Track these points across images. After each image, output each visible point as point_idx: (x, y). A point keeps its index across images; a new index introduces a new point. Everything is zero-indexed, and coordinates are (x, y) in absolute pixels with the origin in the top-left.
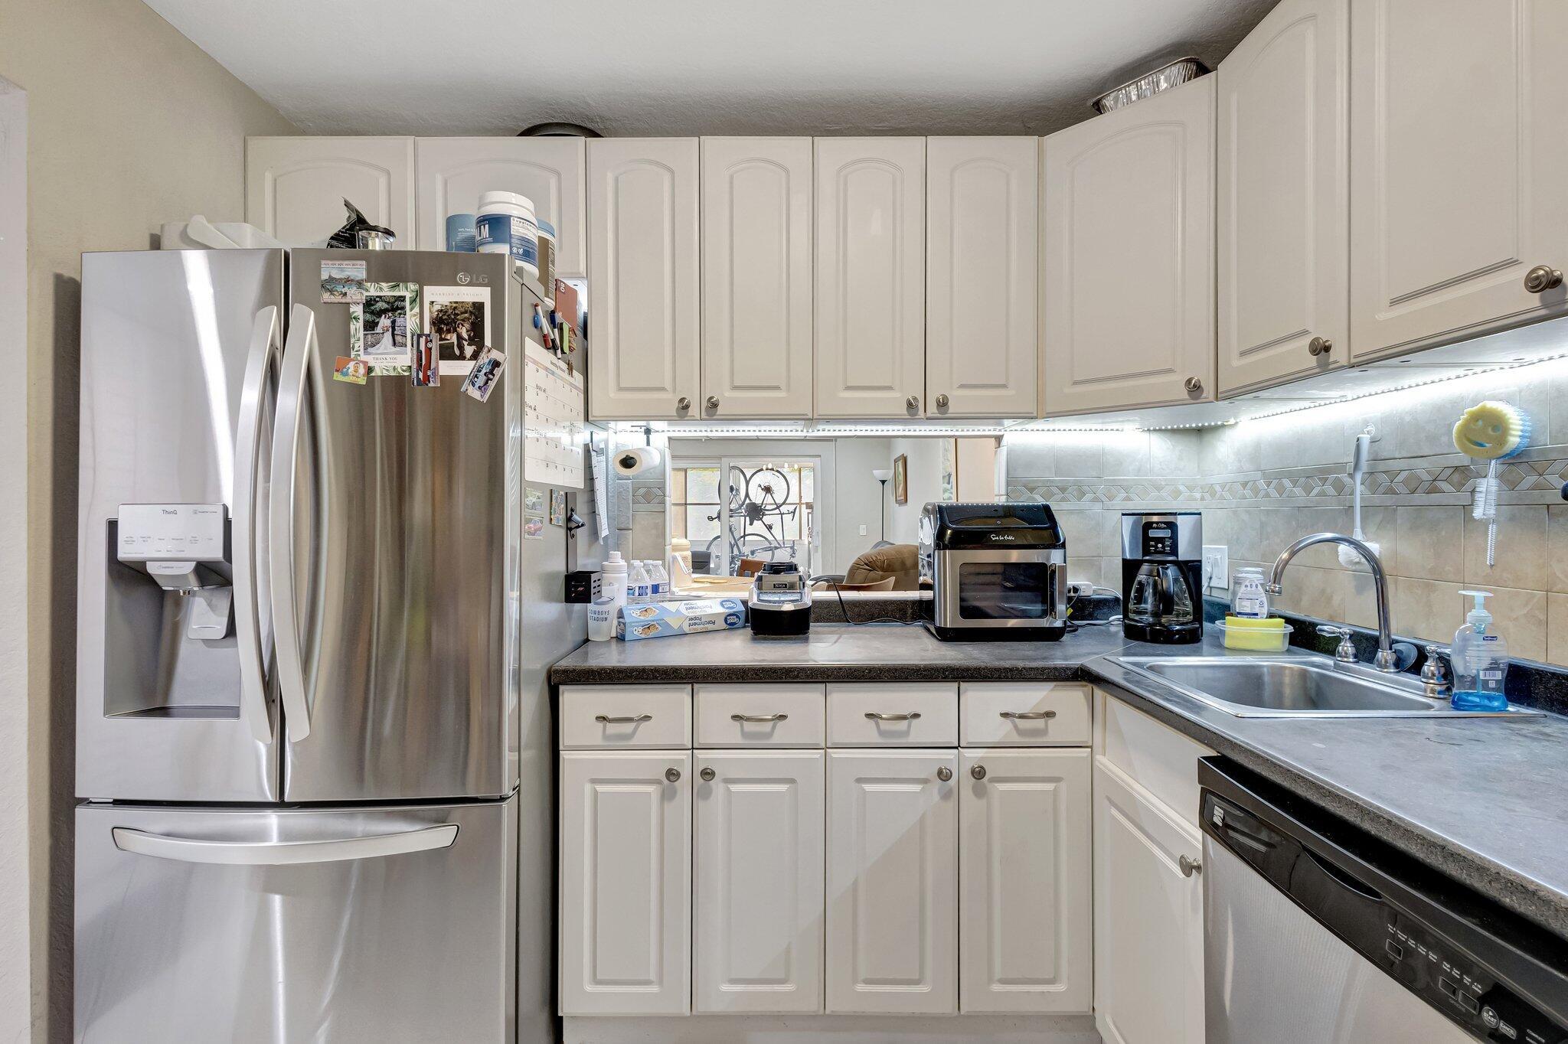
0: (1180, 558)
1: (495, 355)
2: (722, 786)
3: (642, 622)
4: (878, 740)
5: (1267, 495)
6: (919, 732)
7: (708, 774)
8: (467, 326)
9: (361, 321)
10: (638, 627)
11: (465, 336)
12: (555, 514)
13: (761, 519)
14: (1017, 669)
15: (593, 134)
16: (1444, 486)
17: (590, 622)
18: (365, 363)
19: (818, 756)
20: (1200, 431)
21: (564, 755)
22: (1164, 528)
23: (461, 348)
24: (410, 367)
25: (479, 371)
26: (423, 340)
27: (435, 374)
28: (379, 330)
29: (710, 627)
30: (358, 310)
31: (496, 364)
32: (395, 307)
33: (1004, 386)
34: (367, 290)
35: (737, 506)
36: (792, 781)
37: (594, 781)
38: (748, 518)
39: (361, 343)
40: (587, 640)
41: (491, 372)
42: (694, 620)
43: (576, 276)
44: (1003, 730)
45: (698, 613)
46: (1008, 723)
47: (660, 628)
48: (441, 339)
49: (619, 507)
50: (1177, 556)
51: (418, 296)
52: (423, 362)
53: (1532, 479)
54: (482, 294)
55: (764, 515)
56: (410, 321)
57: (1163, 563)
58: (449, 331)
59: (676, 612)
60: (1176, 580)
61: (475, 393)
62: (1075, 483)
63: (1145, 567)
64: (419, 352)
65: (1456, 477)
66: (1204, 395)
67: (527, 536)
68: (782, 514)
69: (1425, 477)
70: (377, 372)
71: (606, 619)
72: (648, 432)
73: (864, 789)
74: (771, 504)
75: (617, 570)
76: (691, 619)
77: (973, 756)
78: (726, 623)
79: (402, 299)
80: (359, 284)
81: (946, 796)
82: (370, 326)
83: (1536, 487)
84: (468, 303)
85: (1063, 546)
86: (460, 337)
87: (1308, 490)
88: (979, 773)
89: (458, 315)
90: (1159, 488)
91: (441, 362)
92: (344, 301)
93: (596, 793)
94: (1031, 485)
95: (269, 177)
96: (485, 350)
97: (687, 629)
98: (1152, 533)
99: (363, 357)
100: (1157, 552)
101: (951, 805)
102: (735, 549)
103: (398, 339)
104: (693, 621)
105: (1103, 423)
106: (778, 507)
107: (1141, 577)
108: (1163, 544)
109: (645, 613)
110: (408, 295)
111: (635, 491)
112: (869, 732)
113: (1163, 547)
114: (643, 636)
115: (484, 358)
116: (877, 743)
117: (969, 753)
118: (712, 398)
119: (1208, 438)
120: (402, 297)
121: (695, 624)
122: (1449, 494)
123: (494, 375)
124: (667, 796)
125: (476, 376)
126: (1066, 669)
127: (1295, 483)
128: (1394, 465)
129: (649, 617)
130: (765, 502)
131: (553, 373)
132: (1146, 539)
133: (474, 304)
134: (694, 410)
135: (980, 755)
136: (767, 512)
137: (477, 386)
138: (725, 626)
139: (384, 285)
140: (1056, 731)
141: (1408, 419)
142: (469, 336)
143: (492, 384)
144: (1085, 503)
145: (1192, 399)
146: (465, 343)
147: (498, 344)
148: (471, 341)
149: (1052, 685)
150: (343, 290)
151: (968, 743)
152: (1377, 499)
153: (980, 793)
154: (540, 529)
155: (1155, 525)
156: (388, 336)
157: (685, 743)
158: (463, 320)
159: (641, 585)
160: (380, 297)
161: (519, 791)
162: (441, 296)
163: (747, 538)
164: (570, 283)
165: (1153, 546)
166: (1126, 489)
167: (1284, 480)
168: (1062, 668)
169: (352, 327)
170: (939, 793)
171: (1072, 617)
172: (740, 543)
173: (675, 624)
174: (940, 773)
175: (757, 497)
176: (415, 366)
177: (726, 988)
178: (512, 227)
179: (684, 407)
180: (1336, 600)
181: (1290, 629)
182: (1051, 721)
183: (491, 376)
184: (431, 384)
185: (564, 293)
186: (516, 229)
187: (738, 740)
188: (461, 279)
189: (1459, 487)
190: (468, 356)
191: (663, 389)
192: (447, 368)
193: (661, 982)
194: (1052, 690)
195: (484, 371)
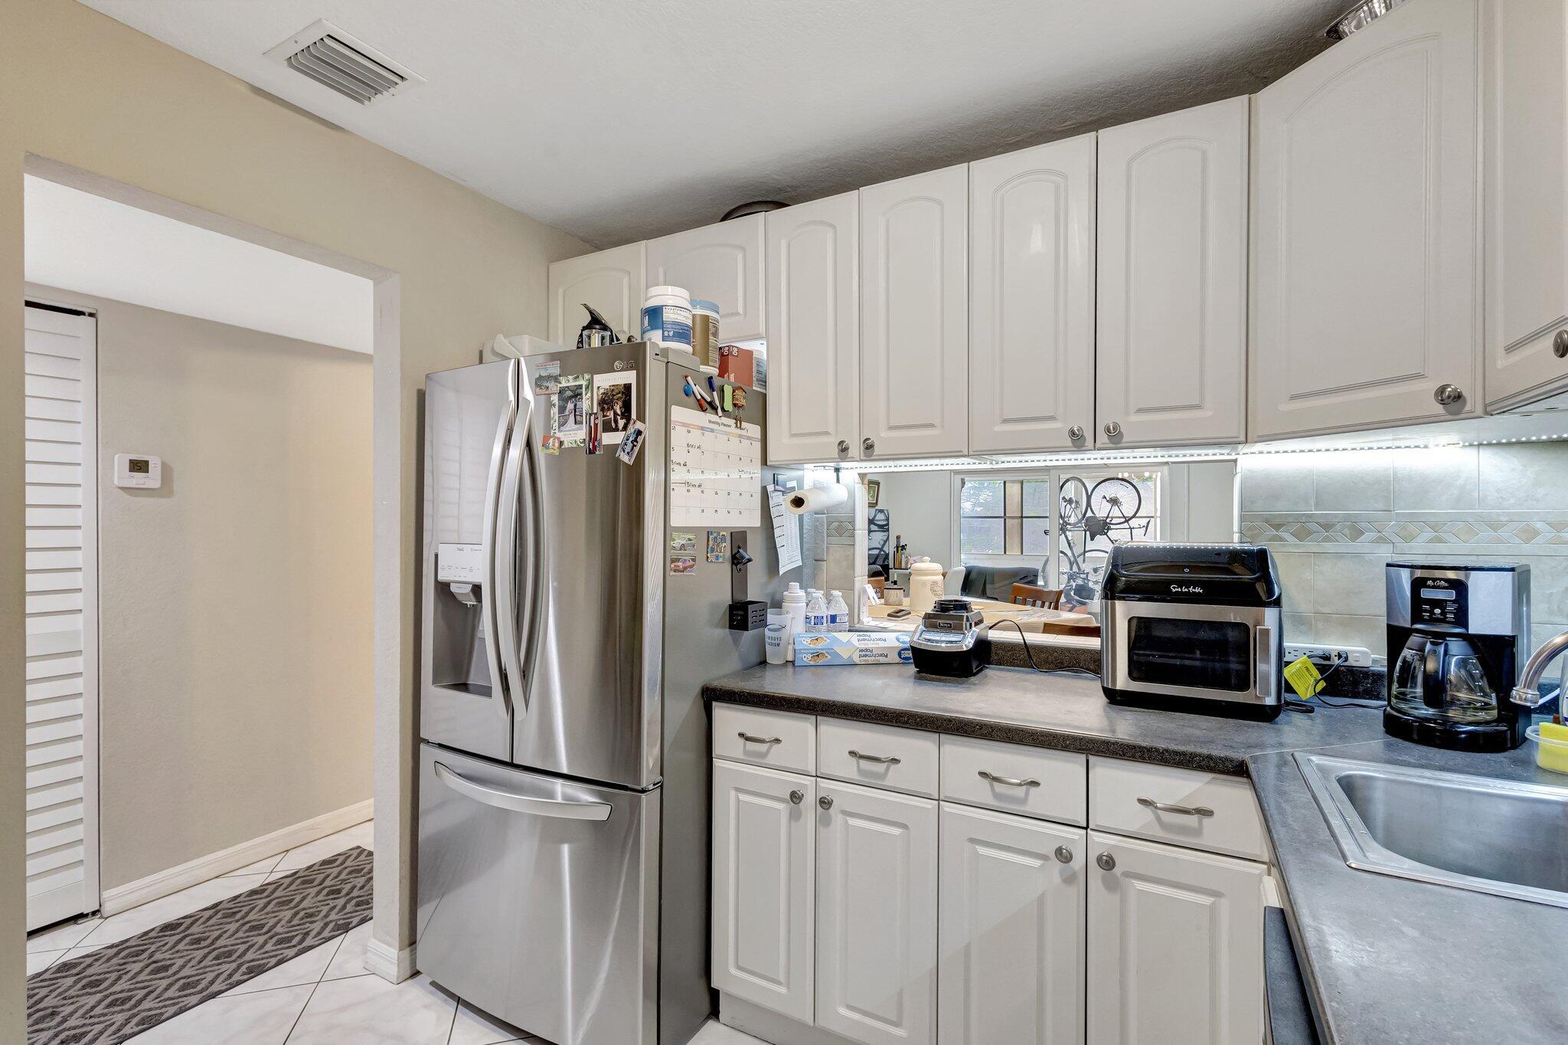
0: (1471, 631)
1: (639, 425)
2: (840, 817)
3: (812, 649)
4: (991, 802)
6: (1036, 801)
7: (825, 803)
8: (620, 403)
9: (557, 407)
10: (807, 654)
11: (619, 413)
12: (712, 552)
13: (1106, 534)
14: (1157, 750)
15: (780, 205)
17: (768, 647)
18: (558, 438)
19: (930, 807)
21: (717, 763)
22: (1446, 588)
23: (616, 422)
24: (584, 440)
25: (627, 440)
26: (592, 417)
27: (600, 444)
28: (567, 413)
29: (882, 660)
30: (555, 399)
31: (639, 433)
32: (576, 394)
33: (1198, 407)
34: (560, 383)
35: (1077, 520)
36: (904, 826)
37: (738, 790)
38: (1088, 533)
39: (557, 424)
40: (763, 663)
41: (636, 440)
42: (865, 652)
43: (756, 337)
44: (1141, 820)
45: (870, 645)
46: (1147, 813)
47: (829, 657)
48: (604, 416)
49: (815, 540)
50: (1467, 629)
51: (591, 382)
52: (593, 438)
54: (629, 377)
55: (1109, 529)
56: (585, 404)
57: (1443, 636)
58: (608, 409)
59: (847, 643)
60: (1463, 664)
61: (625, 458)
62: (1347, 518)
63: (1415, 639)
64: (590, 427)
66: (1468, 408)
67: (672, 573)
68: (1131, 529)
70: (566, 445)
71: (778, 645)
72: (837, 470)
73: (977, 852)
74: (1119, 517)
75: (796, 600)
76: (862, 651)
77: (1101, 842)
78: (900, 657)
79: (580, 387)
80: (556, 379)
81: (1069, 879)
82: (562, 409)
84: (620, 385)
85: (1277, 603)
86: (615, 414)
88: (1107, 863)
89: (614, 395)
90: (1494, 525)
91: (605, 435)
92: (547, 392)
93: (738, 800)
94: (1277, 521)
95: (561, 291)
96: (632, 422)
97: (857, 660)
98: (1426, 594)
99: (558, 434)
100: (1433, 620)
101: (1075, 892)
102: (1075, 565)
103: (578, 418)
104: (863, 653)
105: (1393, 440)
106: (1127, 521)
107: (1407, 653)
108: (1443, 609)
109: (815, 641)
110: (584, 383)
111: (829, 525)
112: (983, 792)
113: (1443, 613)
114: (812, 663)
115: (631, 429)
116: (992, 805)
117: (1098, 837)
118: (868, 439)
120: (580, 385)
121: (866, 656)
123: (637, 442)
124: (795, 816)
125: (626, 444)
126: (1224, 760)
129: (819, 646)
130: (1110, 515)
131: (712, 431)
132: (1417, 601)
133: (625, 385)
134: (851, 452)
135: (1113, 843)
136: (1112, 527)
137: (626, 451)
138: (898, 660)
139: (570, 377)
140: (1212, 833)
142: (621, 411)
143: (636, 449)
144: (1362, 545)
145: (1450, 414)
146: (619, 418)
147: (641, 417)
148: (623, 416)
149: (1209, 776)
150: (547, 384)
151: (1097, 826)
153: (1112, 886)
154: (692, 566)
155: (1430, 583)
156: (572, 418)
157: (810, 770)
158: (617, 399)
159: (817, 615)
160: (568, 387)
161: (662, 787)
162: (605, 381)
163: (1087, 555)
164: (745, 346)
165: (1426, 611)
166: (1434, 527)
168: (1221, 758)
169: (552, 412)
170: (1061, 875)
171: (1323, 692)
172: (1080, 560)
173: (845, 654)
174: (1059, 852)
175: (1101, 509)
176: (587, 439)
177: (843, 1011)
178: (664, 315)
179: (843, 449)
182: (1206, 821)
183: (635, 443)
184: (597, 453)
185: (737, 356)
186: (669, 315)
187: (854, 775)
188: (617, 366)
190: (621, 428)
191: (827, 433)
192: (608, 439)
193: (788, 986)
194: (1207, 783)
195: (631, 439)
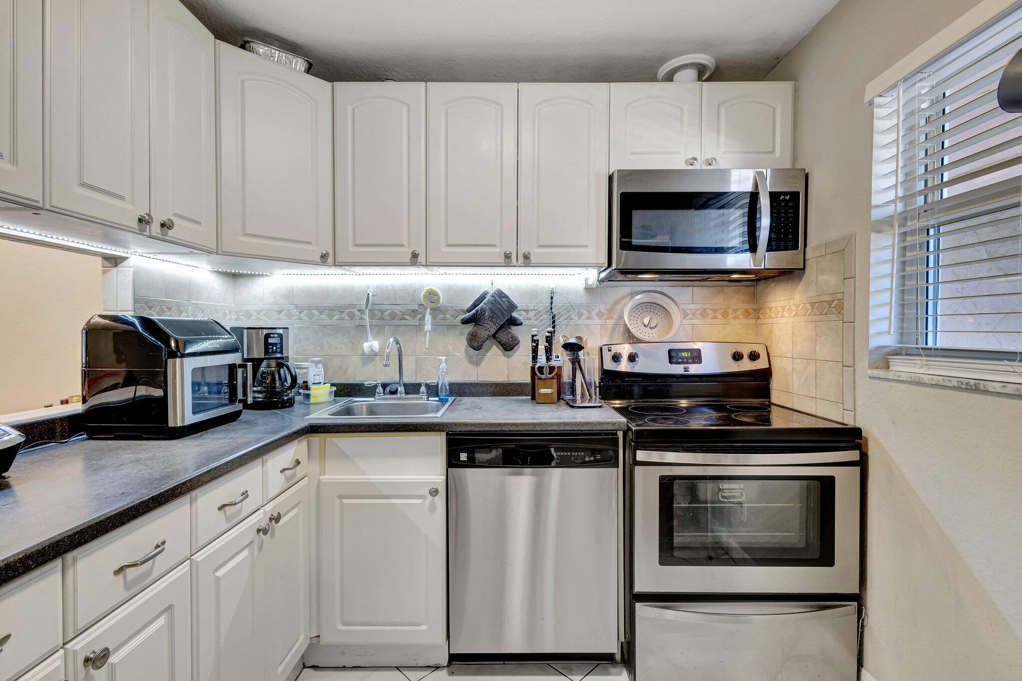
5: (300, 319)
16: (407, 317)
20: (234, 276)
22: (277, 337)
50: (283, 354)
53: (441, 316)
63: (264, 364)
65: (412, 314)
69: (398, 313)
83: (443, 319)
87: (331, 317)
98: (270, 341)
100: (273, 352)
108: (275, 347)
113: (277, 349)
117: (267, 508)
119: (241, 281)
122: (410, 321)
127: (321, 313)
128: (384, 307)
132: (266, 344)
135: (271, 507)
141: (390, 288)
152: (374, 322)
155: (272, 335)
165: (271, 349)
167: (313, 311)
180: (350, 370)
181: (335, 388)
189: (414, 317)
194: (297, 445)
